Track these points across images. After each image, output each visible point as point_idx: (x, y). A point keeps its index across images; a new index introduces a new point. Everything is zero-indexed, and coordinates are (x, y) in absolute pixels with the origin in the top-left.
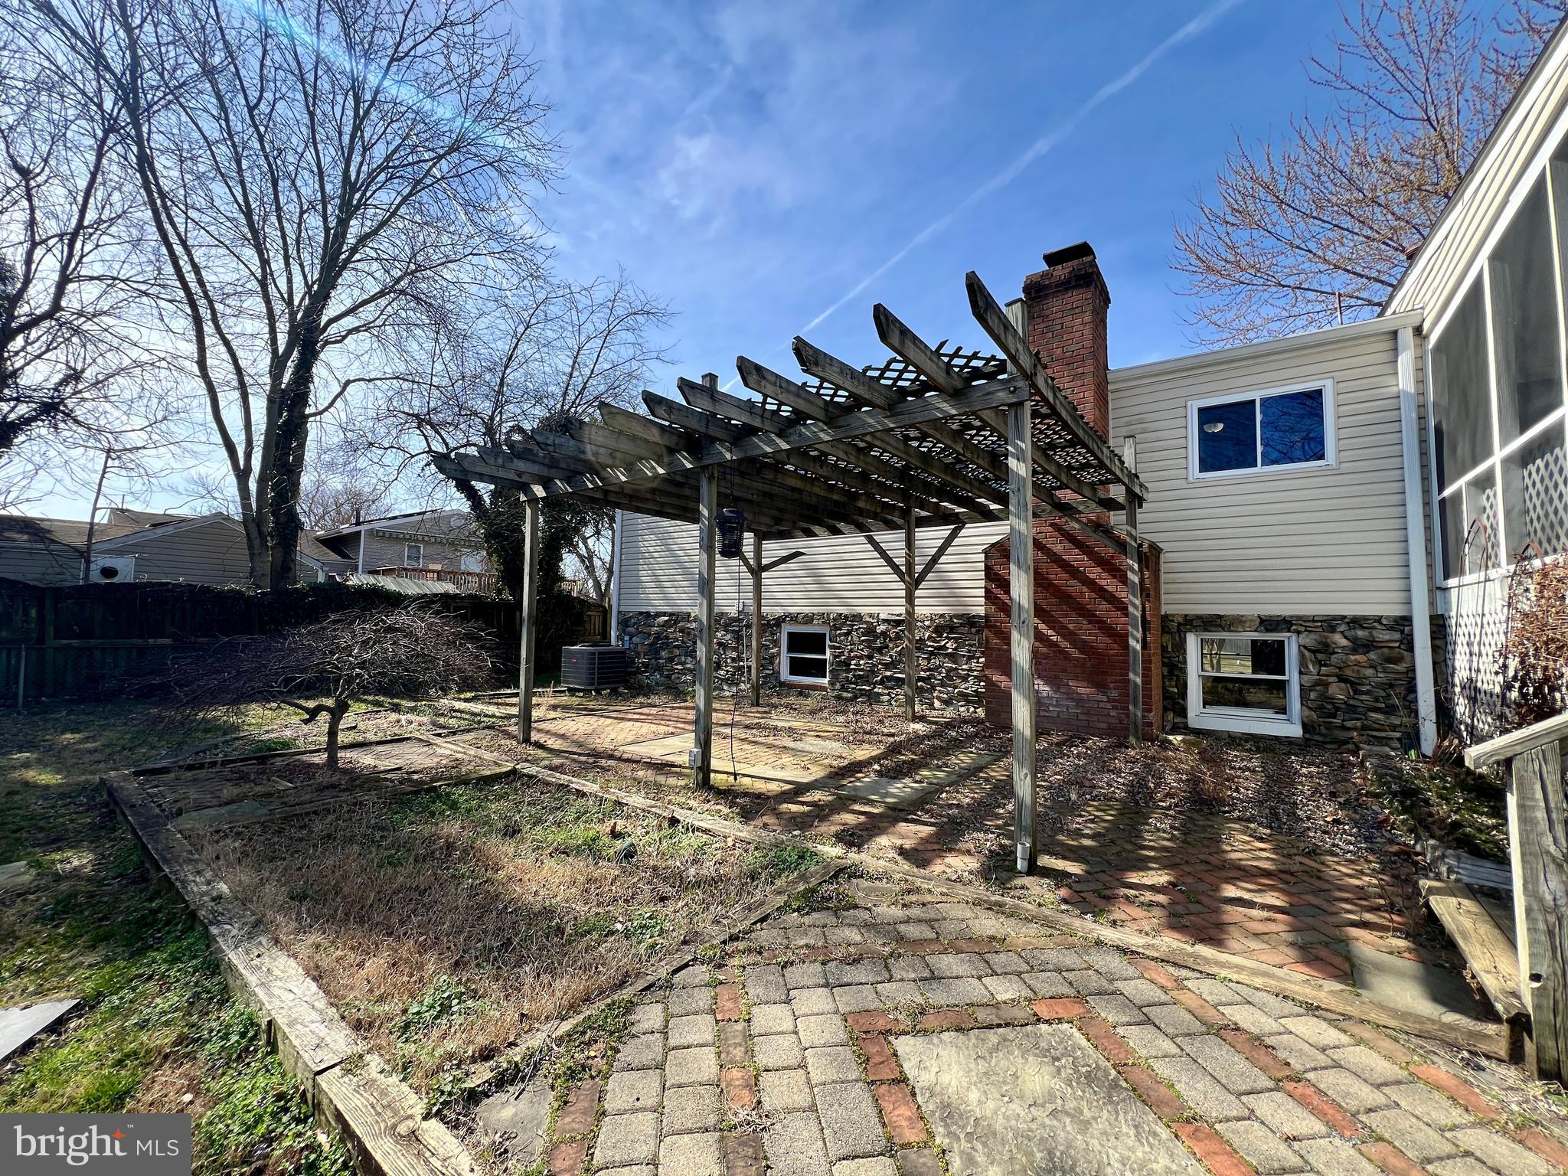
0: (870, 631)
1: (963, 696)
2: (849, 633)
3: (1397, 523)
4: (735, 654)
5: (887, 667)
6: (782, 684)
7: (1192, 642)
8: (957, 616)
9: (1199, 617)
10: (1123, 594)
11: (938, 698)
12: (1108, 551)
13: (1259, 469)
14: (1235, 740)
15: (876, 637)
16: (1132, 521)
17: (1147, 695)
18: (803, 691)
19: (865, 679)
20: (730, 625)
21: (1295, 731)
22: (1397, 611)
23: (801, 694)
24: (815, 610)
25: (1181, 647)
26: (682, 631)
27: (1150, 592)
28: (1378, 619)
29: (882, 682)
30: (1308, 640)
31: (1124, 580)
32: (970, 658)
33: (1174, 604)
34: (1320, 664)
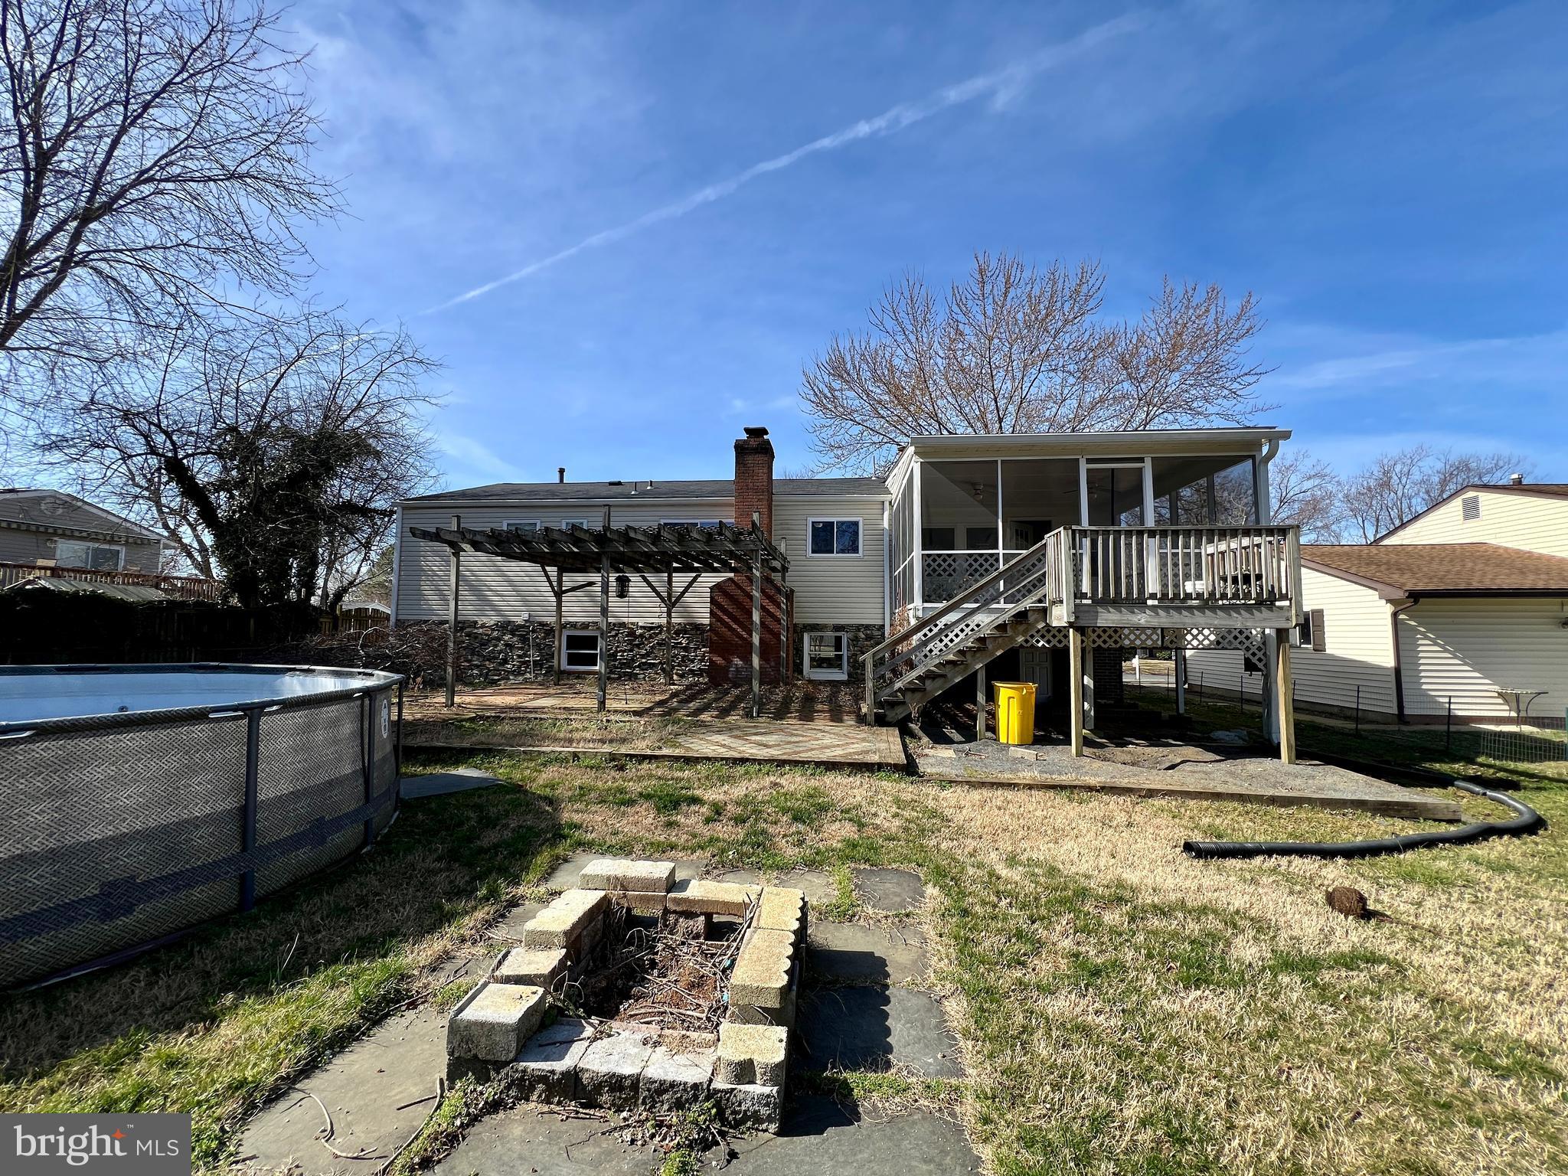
0: (632, 633)
1: (692, 671)
2: (617, 635)
3: (881, 584)
4: (520, 652)
5: (643, 656)
6: (564, 672)
7: (806, 637)
8: (689, 624)
9: (809, 625)
10: (778, 614)
11: (677, 674)
12: (772, 592)
13: (835, 555)
14: (821, 683)
15: (636, 637)
16: (784, 580)
17: (787, 664)
18: (579, 675)
19: (629, 663)
20: (517, 630)
21: (845, 677)
22: (879, 622)
23: (578, 678)
24: (590, 620)
25: (801, 640)
26: (468, 635)
27: (789, 613)
28: (874, 626)
29: (639, 666)
30: (850, 635)
31: (779, 607)
32: (696, 649)
33: (799, 619)
34: (854, 646)
